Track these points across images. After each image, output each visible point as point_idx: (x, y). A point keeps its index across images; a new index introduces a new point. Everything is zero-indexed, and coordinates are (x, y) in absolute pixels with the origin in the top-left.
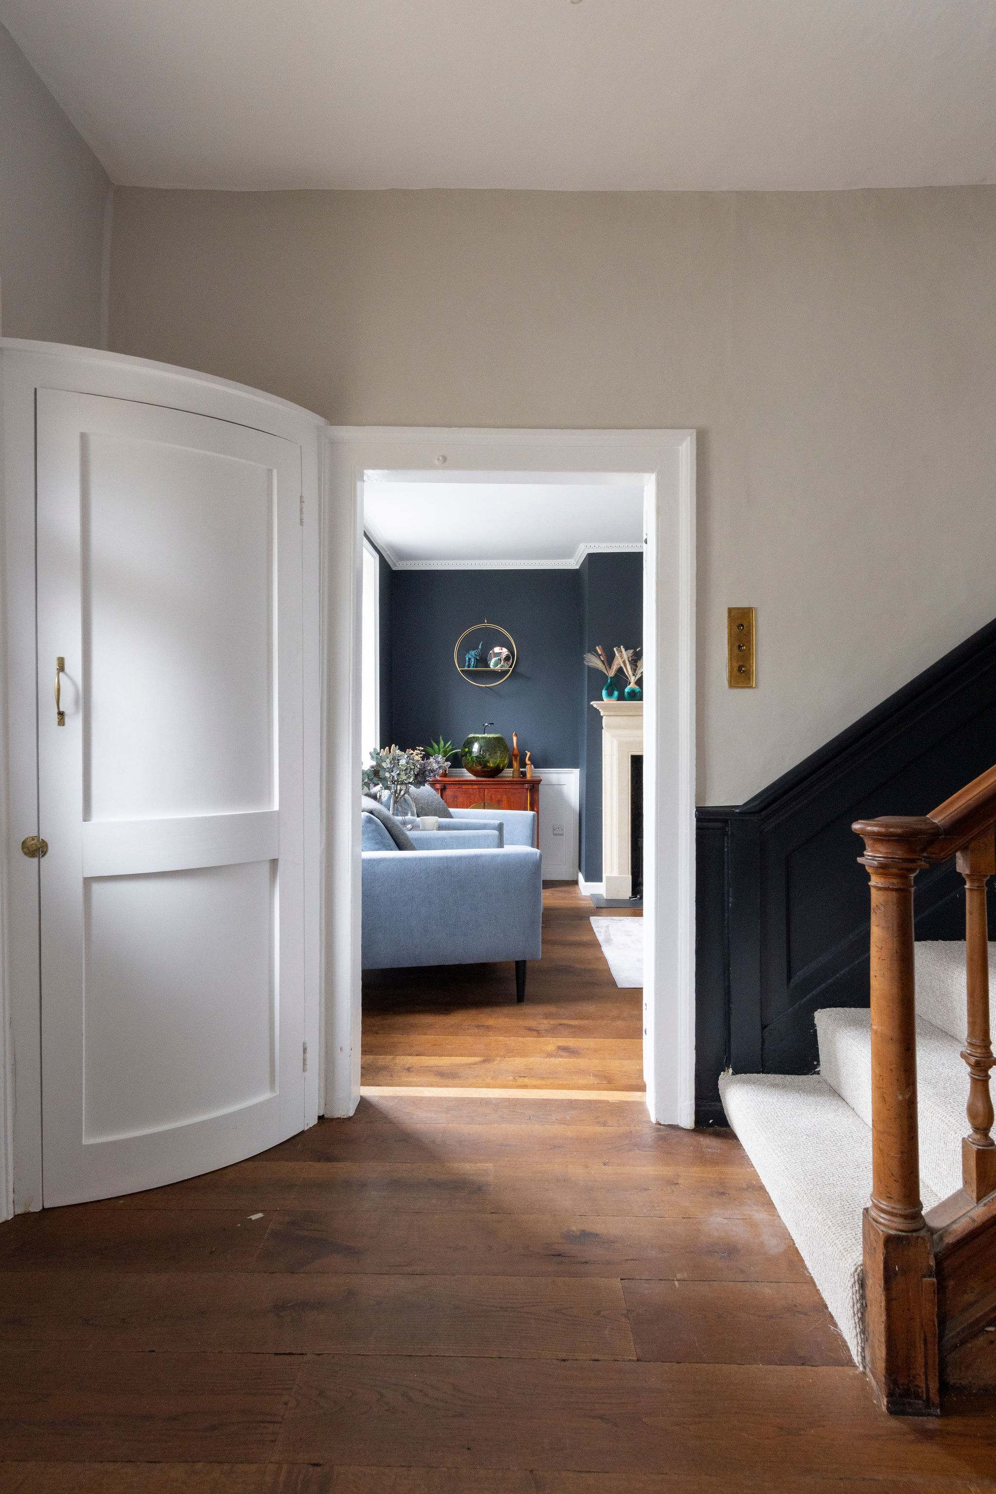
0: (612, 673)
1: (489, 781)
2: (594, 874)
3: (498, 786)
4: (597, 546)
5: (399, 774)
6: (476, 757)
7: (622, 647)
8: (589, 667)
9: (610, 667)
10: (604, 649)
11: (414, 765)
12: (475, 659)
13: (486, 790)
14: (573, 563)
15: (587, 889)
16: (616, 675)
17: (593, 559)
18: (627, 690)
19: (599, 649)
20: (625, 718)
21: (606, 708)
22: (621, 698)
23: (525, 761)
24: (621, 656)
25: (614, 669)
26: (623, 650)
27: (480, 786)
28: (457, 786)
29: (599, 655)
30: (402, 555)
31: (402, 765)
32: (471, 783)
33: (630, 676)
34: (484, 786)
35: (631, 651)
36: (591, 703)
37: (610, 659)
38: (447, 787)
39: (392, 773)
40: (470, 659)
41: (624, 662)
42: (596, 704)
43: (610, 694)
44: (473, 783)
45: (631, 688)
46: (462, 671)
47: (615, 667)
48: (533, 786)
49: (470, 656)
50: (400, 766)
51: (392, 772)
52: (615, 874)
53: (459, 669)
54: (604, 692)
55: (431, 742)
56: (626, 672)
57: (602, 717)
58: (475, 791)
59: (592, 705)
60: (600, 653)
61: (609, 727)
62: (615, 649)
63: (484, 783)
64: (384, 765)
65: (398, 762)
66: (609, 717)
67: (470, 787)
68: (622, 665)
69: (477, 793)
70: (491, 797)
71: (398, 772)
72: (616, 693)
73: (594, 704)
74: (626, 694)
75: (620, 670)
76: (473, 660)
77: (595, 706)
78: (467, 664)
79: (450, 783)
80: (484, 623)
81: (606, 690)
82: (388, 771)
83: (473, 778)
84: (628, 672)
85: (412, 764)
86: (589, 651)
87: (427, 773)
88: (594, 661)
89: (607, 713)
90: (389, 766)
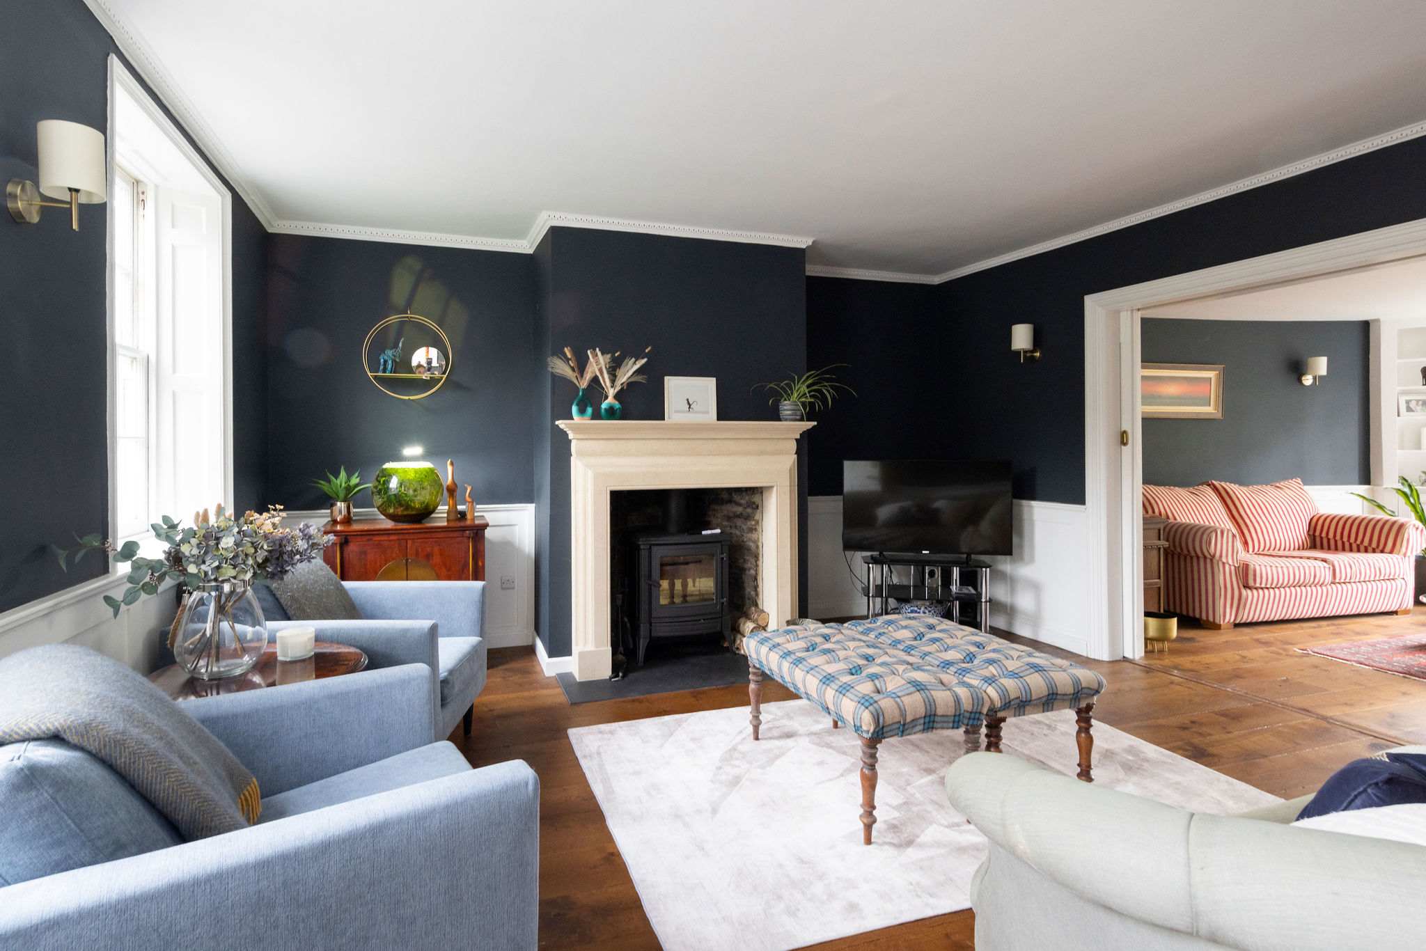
0: (584, 384)
1: (413, 529)
2: (560, 646)
3: (426, 536)
4: (563, 217)
5: (218, 568)
6: (395, 495)
7: (597, 349)
8: (554, 376)
9: (582, 376)
10: (574, 352)
11: (255, 546)
12: (394, 361)
13: (409, 542)
14: (526, 245)
15: (549, 665)
16: (589, 385)
17: (557, 235)
18: (604, 406)
19: (567, 351)
20: (601, 442)
21: (577, 429)
22: (596, 416)
23: (465, 498)
24: (597, 362)
25: (587, 378)
26: (599, 354)
27: (401, 537)
28: (365, 538)
29: (568, 360)
30: (280, 209)
31: (226, 549)
32: (385, 532)
33: (607, 389)
34: (407, 537)
35: (609, 356)
36: (557, 423)
37: (581, 366)
38: (350, 540)
39: (203, 567)
40: (385, 362)
41: (601, 370)
42: (565, 424)
43: (582, 411)
44: (390, 532)
45: (610, 403)
46: (375, 377)
47: (588, 376)
48: (477, 533)
49: (386, 358)
50: (221, 551)
51: (204, 562)
52: (590, 647)
53: (369, 374)
54: (574, 409)
55: (327, 477)
56: (603, 385)
57: (570, 441)
58: (392, 543)
59: (557, 426)
60: (569, 357)
61: (579, 454)
62: (589, 352)
63: (406, 531)
64: (185, 549)
65: (217, 544)
66: (579, 442)
67: (385, 538)
68: (598, 374)
69: (397, 545)
70: (417, 551)
71: (216, 563)
72: (589, 410)
73: (561, 424)
74: (603, 411)
75: (595, 380)
76: (390, 362)
77: (562, 426)
78: (381, 367)
79: (356, 533)
80: (407, 314)
81: (577, 405)
82: (194, 563)
83: (389, 524)
84: (604, 382)
85: (250, 545)
86: (553, 354)
87: (285, 557)
88: (562, 368)
89: (578, 436)
90: (195, 551)
